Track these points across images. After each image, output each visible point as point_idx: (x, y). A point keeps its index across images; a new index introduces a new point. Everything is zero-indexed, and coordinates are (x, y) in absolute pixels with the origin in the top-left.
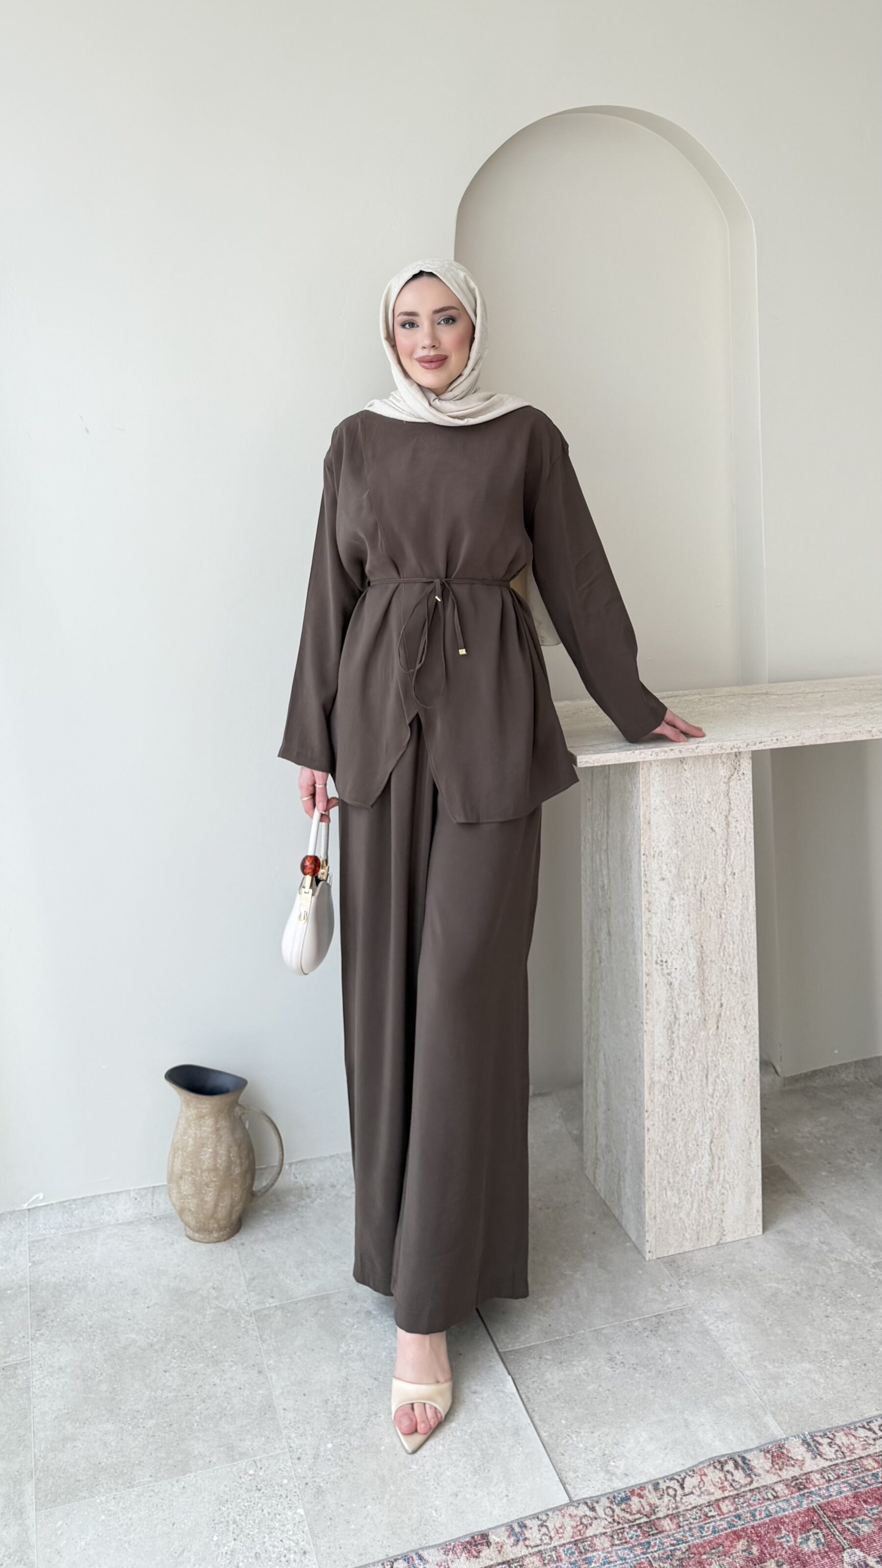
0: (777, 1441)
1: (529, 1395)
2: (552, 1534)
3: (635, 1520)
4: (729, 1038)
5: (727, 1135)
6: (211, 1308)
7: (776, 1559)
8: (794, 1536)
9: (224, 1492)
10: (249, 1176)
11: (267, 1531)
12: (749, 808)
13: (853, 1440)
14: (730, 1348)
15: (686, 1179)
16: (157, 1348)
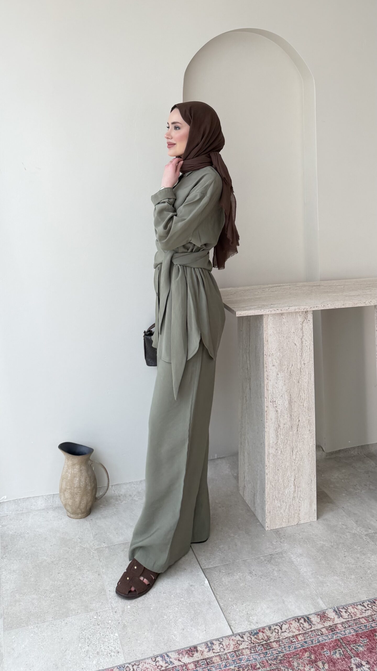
0: (322, 611)
1: (215, 587)
2: (225, 648)
3: (261, 642)
4: (302, 435)
5: (301, 477)
6: (78, 547)
7: (322, 661)
8: (330, 651)
9: (84, 626)
10: (94, 491)
11: (102, 643)
12: (311, 335)
13: (356, 610)
14: (302, 569)
15: (283, 496)
16: (55, 563)
